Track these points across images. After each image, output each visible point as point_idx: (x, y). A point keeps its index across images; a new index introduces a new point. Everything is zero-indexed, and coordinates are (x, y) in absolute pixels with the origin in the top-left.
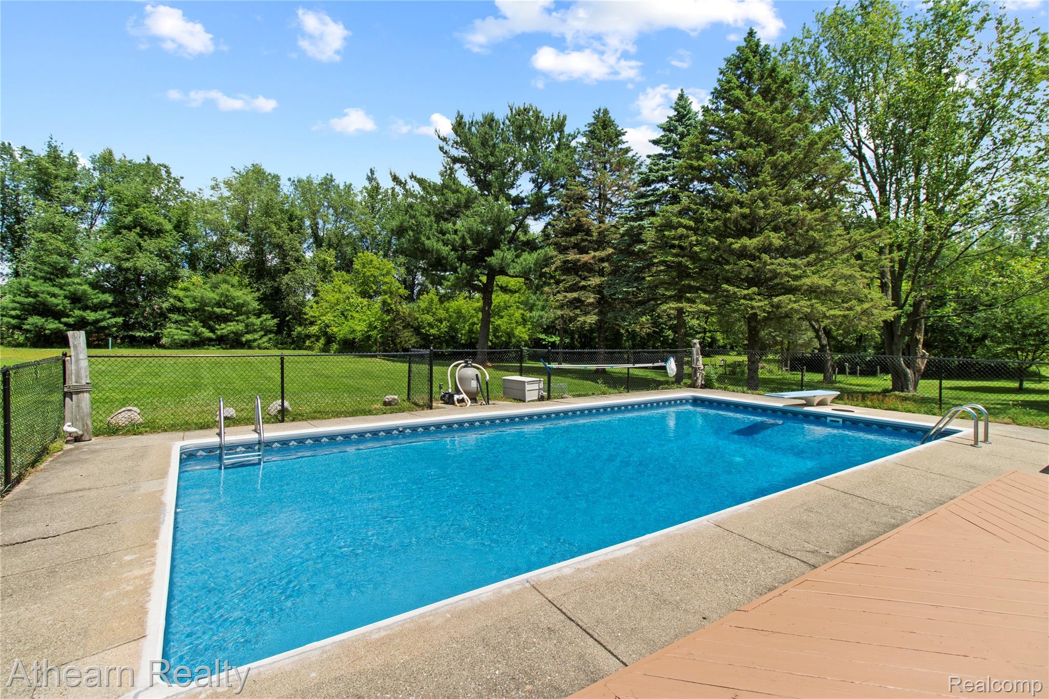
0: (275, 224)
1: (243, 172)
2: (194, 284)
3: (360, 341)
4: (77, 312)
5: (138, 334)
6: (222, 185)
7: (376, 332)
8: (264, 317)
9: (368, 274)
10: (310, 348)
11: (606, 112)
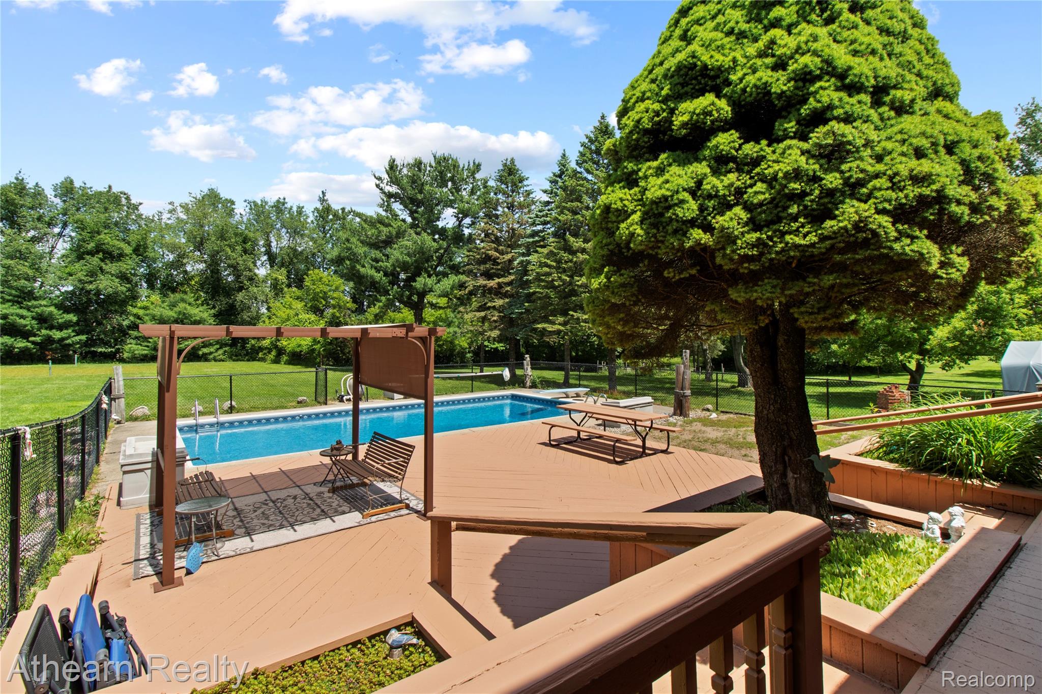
0: (230, 246)
1: (199, 197)
2: (152, 303)
3: (306, 354)
4: (44, 332)
5: (100, 350)
6: (179, 209)
7: (319, 345)
9: (318, 290)
10: (263, 360)
11: (512, 161)
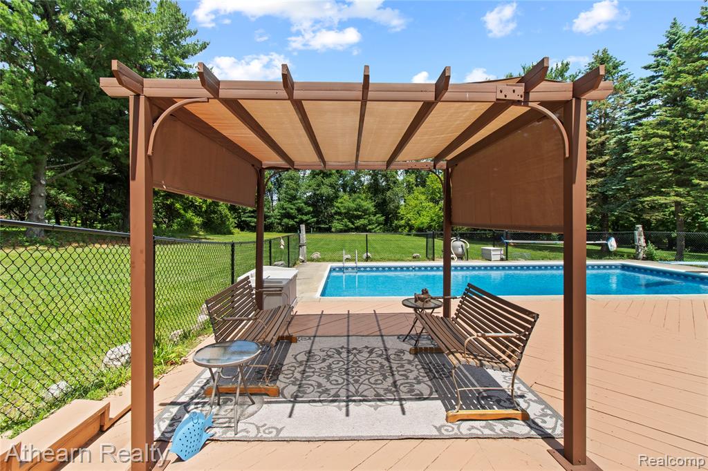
2: (345, 200)
3: (425, 228)
4: (300, 216)
5: (323, 226)
7: (434, 223)
8: (378, 215)
9: (435, 187)
10: (401, 233)
